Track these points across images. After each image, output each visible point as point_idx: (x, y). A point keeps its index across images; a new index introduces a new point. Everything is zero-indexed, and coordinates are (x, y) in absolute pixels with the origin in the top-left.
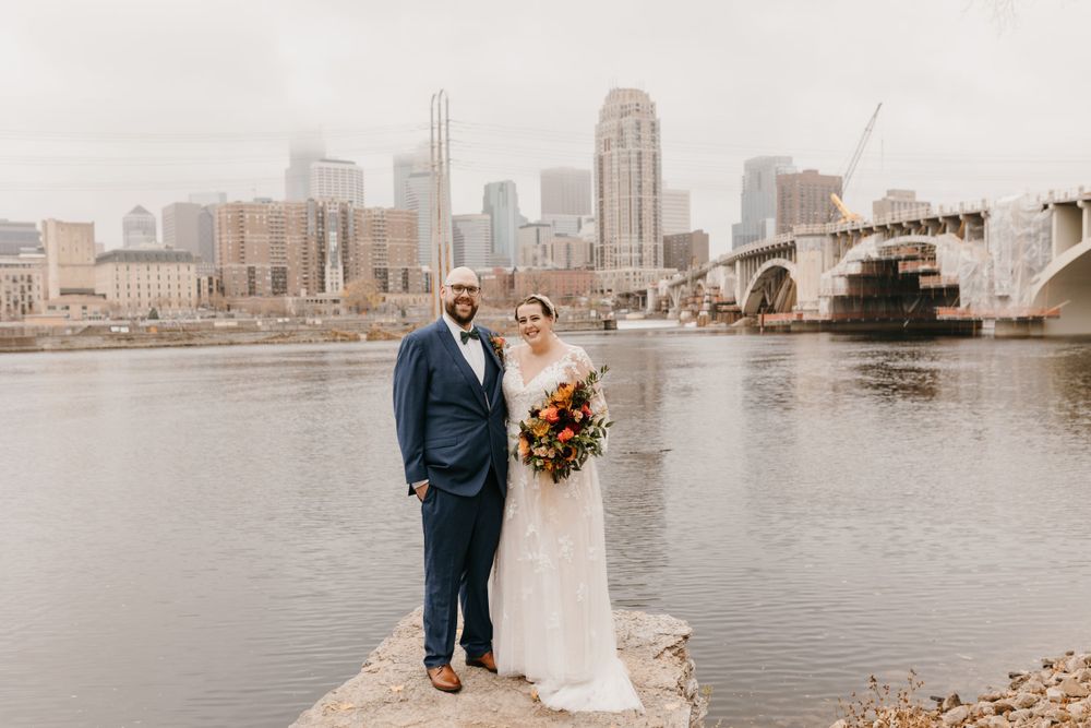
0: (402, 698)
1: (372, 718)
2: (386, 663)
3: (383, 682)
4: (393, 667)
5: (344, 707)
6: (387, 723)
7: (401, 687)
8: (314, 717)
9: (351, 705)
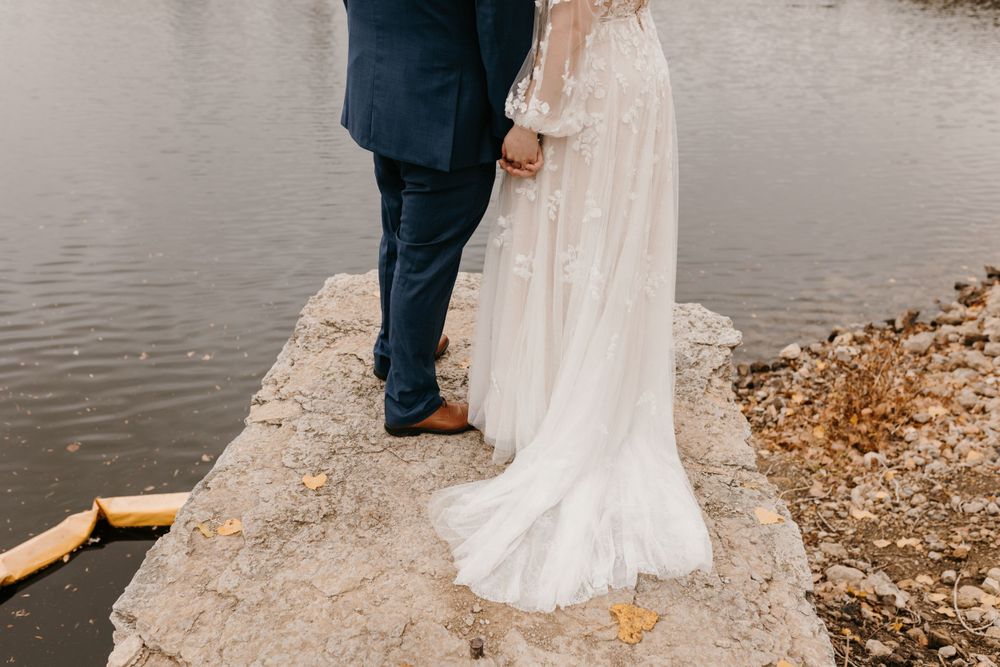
0: (325, 510)
1: (276, 566)
2: (290, 409)
3: (289, 461)
4: (301, 425)
5: (227, 529)
6: (304, 583)
7: (321, 479)
8: (173, 560)
9: (237, 526)
